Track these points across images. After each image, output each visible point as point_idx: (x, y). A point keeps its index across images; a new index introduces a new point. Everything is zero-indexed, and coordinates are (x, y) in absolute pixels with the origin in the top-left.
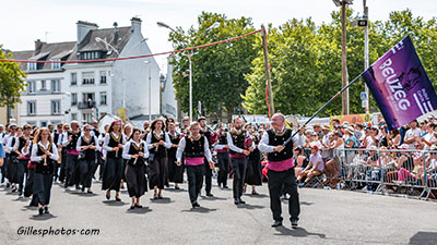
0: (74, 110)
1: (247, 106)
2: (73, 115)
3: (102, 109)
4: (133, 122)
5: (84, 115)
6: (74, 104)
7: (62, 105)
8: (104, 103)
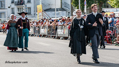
0: (13, 6)
1: (111, 3)
2: (12, 8)
3: (29, 5)
4: (46, 12)
5: (18, 8)
6: (12, 2)
7: (6, 3)
8: (29, 2)
